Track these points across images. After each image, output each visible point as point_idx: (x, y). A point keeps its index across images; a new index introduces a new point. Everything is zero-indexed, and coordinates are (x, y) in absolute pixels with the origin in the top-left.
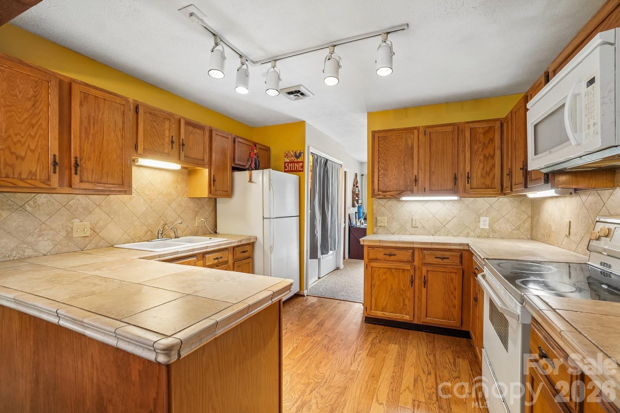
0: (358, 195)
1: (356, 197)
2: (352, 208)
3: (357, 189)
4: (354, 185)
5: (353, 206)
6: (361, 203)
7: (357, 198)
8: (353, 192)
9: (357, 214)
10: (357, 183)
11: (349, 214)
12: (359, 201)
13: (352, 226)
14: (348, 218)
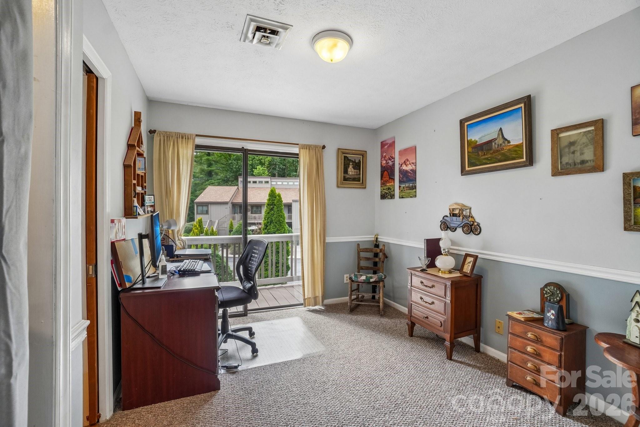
0: (142, 181)
1: (138, 186)
2: (124, 220)
3: (140, 163)
4: (130, 147)
5: (129, 212)
6: (151, 206)
7: (139, 189)
8: (126, 167)
9: (146, 242)
10: (140, 142)
11: (113, 244)
12: (147, 197)
13: (128, 285)
14: (110, 258)
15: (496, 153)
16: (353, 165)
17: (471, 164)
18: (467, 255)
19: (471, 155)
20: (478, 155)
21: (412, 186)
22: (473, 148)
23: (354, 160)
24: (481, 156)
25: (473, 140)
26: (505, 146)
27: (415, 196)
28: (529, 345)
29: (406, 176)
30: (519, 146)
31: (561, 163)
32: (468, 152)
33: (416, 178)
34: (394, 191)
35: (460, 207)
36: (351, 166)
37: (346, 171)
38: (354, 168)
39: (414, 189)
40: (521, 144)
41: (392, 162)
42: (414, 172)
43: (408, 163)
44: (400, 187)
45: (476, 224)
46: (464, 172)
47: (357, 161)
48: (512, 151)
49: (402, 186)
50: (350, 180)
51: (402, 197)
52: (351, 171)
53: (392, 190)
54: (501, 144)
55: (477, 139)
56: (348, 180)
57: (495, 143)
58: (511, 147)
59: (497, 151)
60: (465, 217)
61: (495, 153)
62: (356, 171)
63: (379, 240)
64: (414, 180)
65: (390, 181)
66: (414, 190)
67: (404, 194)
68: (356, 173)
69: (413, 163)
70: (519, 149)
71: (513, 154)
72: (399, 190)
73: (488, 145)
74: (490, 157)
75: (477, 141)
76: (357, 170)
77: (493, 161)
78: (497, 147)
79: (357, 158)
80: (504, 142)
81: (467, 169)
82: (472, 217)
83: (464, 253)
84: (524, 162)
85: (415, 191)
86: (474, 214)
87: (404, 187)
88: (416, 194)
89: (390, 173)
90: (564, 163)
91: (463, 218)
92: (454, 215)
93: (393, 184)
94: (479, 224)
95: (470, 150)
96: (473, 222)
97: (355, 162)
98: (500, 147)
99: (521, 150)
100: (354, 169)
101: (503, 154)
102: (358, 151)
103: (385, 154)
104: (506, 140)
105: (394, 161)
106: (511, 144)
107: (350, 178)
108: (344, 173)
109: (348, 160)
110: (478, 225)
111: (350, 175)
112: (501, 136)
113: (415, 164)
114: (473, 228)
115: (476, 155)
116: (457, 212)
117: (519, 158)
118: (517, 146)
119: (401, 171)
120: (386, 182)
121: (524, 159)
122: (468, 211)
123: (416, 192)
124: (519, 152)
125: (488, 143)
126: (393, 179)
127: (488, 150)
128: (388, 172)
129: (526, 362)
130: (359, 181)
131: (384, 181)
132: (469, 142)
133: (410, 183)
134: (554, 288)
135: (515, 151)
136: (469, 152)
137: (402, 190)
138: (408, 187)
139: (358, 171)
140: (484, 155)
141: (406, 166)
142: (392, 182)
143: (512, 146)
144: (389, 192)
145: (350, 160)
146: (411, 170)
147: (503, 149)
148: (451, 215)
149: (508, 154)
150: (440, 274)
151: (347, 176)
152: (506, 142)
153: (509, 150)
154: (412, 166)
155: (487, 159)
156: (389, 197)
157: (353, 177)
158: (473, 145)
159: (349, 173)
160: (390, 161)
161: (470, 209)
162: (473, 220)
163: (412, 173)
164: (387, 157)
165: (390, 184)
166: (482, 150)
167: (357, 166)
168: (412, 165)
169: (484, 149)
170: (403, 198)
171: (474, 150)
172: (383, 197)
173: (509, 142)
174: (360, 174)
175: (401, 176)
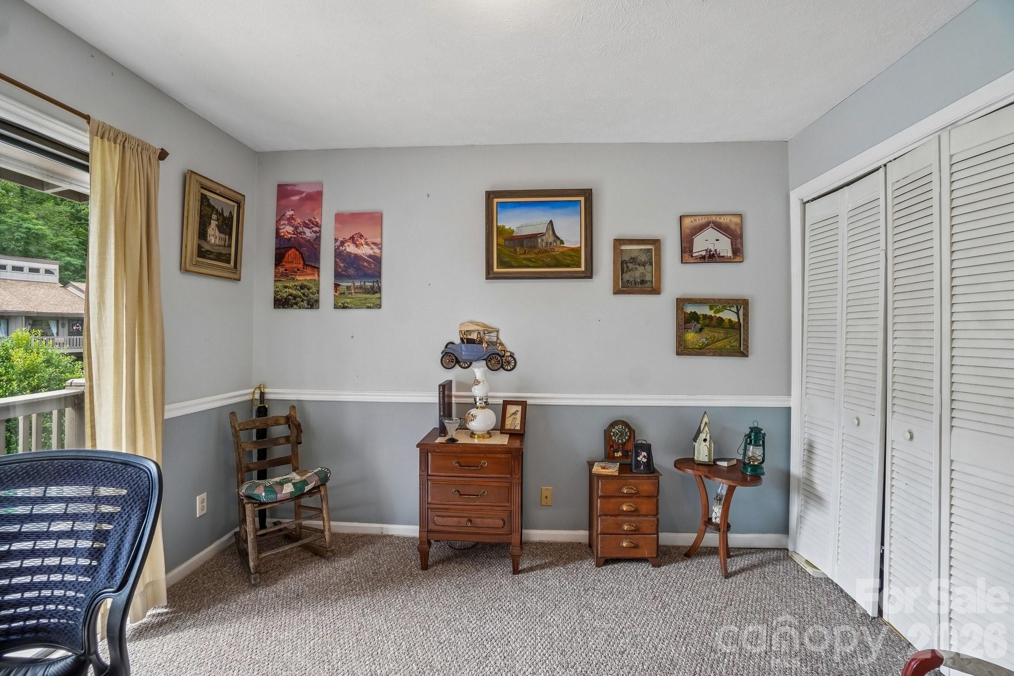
15: (543, 253)
16: (218, 220)
17: (502, 264)
18: (506, 403)
19: (503, 249)
20: (516, 252)
21: (372, 288)
22: (506, 240)
23: (220, 210)
24: (520, 254)
25: (507, 227)
26: (556, 247)
27: (379, 306)
28: (623, 503)
29: (355, 266)
30: (578, 250)
31: (622, 279)
32: (497, 244)
33: (380, 273)
34: (318, 292)
35: (483, 329)
36: (214, 223)
37: (203, 234)
38: (220, 229)
39: (376, 292)
40: (579, 248)
41: (315, 232)
42: (377, 260)
43: (363, 241)
44: (336, 286)
45: (509, 354)
46: (490, 275)
47: (226, 214)
48: (565, 255)
49: (344, 284)
50: (212, 256)
51: (340, 306)
52: (214, 235)
53: (314, 289)
54: (551, 243)
55: (513, 227)
56: (208, 256)
57: (543, 240)
58: (565, 249)
59: (545, 251)
60: (490, 343)
61: (541, 253)
62: (223, 236)
63: (267, 397)
64: (376, 275)
65: (309, 270)
66: (377, 295)
67: (348, 300)
68: (222, 243)
69: (374, 244)
70: (576, 255)
71: (568, 259)
72: (336, 292)
73: (532, 240)
74: (533, 258)
75: (513, 231)
76: (226, 234)
77: (538, 265)
78: (546, 247)
79: (226, 206)
80: (555, 241)
81: (495, 269)
82: (501, 344)
83: (501, 401)
84: (583, 272)
85: (379, 296)
86: (503, 338)
87: (348, 288)
88: (380, 302)
89: (306, 254)
90: (625, 280)
91: (488, 345)
92: (471, 341)
93: (316, 277)
94: (513, 354)
95: (502, 241)
96: (504, 351)
97: (222, 214)
98: (550, 246)
99: (578, 256)
100: (220, 232)
101: (554, 258)
102: (230, 189)
103: (292, 213)
104: (558, 238)
105: (320, 231)
106: (564, 245)
107: (212, 253)
108: (199, 238)
109: (209, 205)
110: (512, 356)
111: (212, 245)
112: (551, 232)
113: (379, 246)
114: (504, 361)
115: (511, 252)
116: (474, 336)
117: (575, 265)
118: (572, 250)
119: (339, 255)
120: (295, 272)
121: (583, 268)
122: (494, 334)
123: (380, 298)
124: (576, 258)
125: (531, 238)
126: (316, 267)
127: (531, 247)
128: (301, 253)
129: (620, 526)
130: (228, 262)
131: (286, 270)
132: (501, 231)
133: (367, 280)
134: (622, 427)
135: (570, 256)
136: (499, 245)
137: (344, 293)
138: (361, 288)
139: (227, 237)
140: (525, 253)
141: (357, 246)
142: (314, 274)
143: (567, 249)
144: (304, 294)
145: (213, 208)
146: (370, 256)
147: (553, 250)
148: (465, 341)
149: (560, 258)
150: (476, 440)
151: (206, 247)
152: (559, 242)
153: (562, 253)
154: (372, 249)
155: (530, 260)
156: (305, 304)
157: (216, 250)
158: (506, 236)
159: (209, 239)
160: (307, 231)
161: (498, 332)
162: (504, 349)
163: (371, 263)
164: (299, 220)
165: (308, 278)
166: (522, 246)
167: (227, 225)
168: (372, 246)
169: (525, 245)
170: (344, 307)
171: (507, 242)
172: (281, 303)
173: (562, 242)
174: (230, 246)
175: (342, 265)
